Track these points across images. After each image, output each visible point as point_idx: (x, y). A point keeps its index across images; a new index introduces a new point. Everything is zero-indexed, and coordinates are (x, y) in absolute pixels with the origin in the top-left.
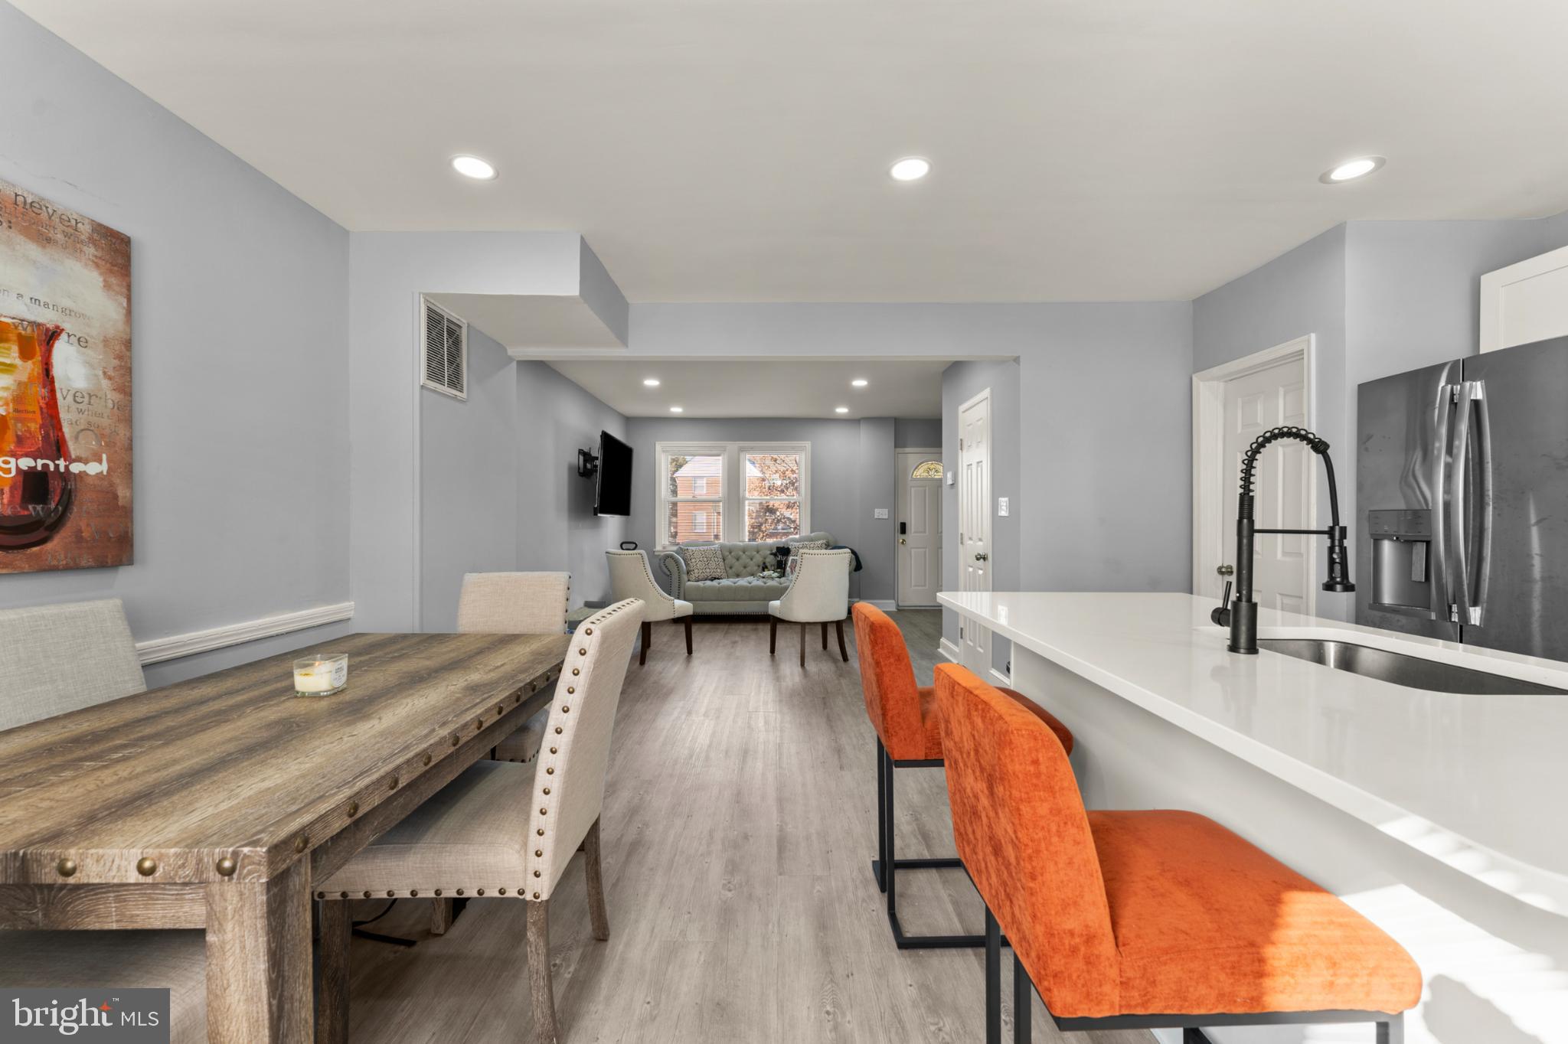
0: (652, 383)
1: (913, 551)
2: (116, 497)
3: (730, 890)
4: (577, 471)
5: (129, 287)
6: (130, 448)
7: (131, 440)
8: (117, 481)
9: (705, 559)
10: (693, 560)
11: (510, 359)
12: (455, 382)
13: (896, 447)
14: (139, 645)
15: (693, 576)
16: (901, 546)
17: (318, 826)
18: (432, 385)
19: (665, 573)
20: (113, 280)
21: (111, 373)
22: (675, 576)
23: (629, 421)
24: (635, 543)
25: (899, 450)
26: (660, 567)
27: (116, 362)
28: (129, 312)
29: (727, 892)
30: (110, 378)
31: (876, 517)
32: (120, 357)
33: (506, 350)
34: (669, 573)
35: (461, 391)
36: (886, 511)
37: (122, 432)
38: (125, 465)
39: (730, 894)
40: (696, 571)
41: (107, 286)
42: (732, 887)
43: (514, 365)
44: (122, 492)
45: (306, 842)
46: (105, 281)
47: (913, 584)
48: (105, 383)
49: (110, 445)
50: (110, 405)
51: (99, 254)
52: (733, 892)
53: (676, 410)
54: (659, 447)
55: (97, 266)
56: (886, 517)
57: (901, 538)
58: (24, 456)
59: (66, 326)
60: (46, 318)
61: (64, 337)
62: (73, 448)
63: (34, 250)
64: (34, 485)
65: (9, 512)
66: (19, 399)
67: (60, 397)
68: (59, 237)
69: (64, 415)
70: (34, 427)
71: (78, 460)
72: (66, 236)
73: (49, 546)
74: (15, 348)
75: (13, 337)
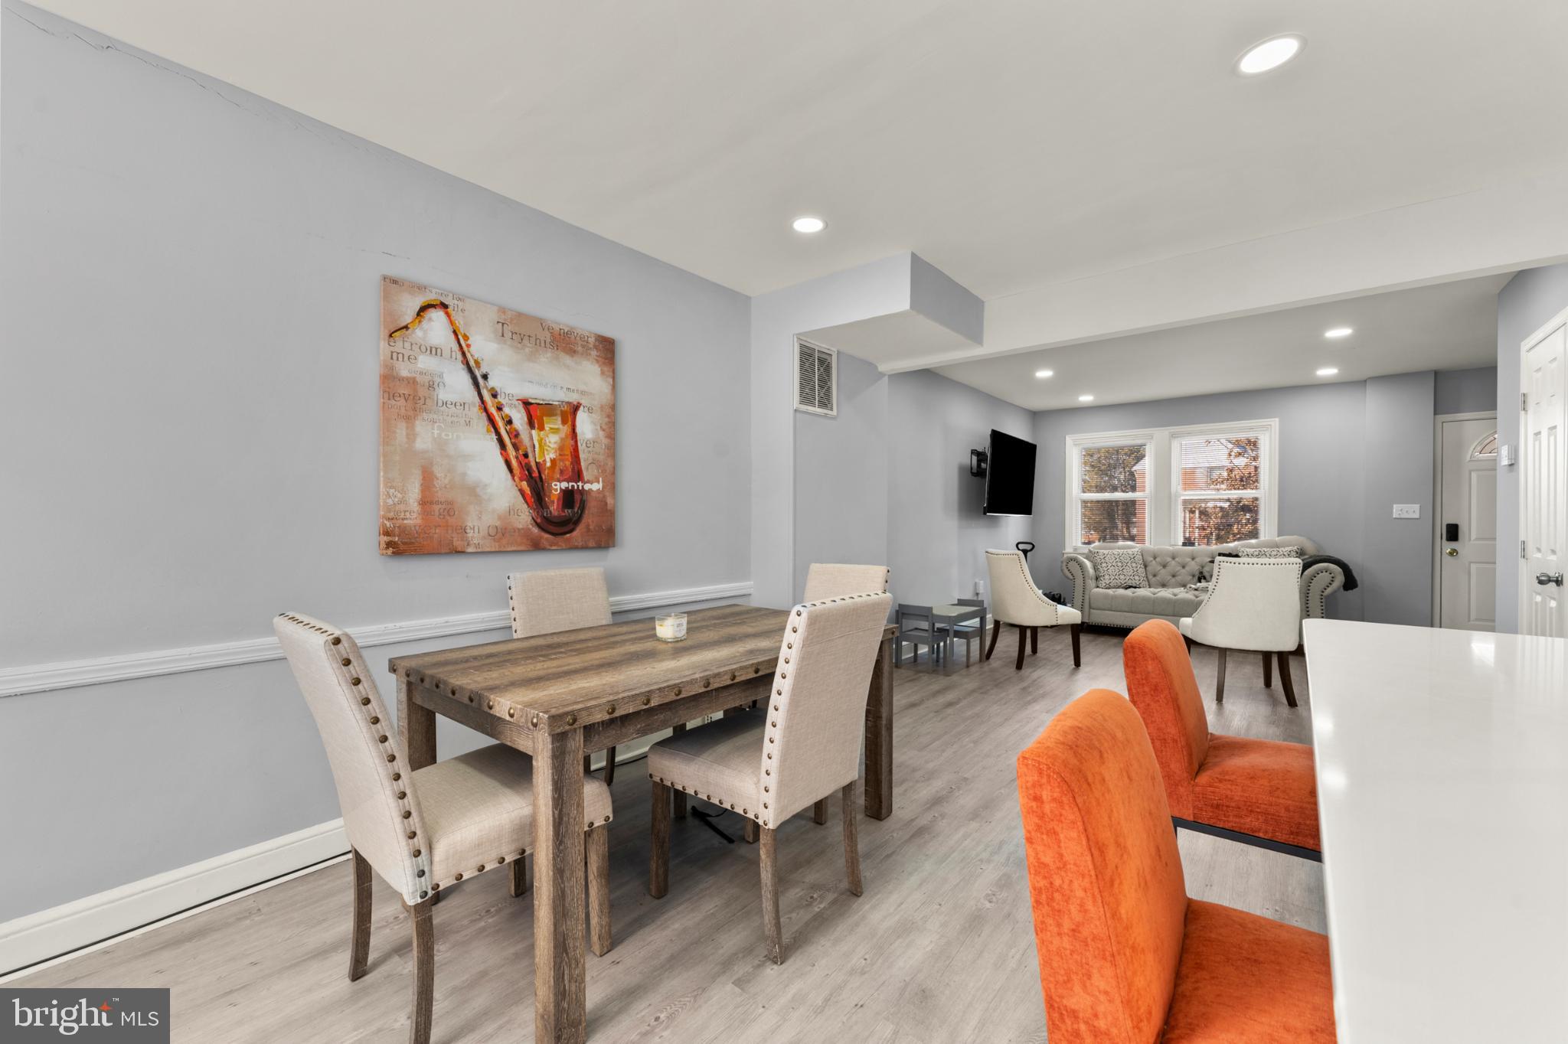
0: (1044, 374)
1: (1473, 567)
2: (606, 504)
3: (990, 902)
4: (969, 472)
5: (614, 372)
6: (613, 473)
7: (614, 468)
8: (607, 494)
9: (1120, 564)
10: (1104, 565)
11: (882, 375)
12: (825, 402)
13: (1435, 413)
14: (612, 599)
15: (1102, 583)
16: (1447, 559)
17: (584, 713)
18: (804, 408)
19: (1068, 578)
20: (606, 369)
21: (604, 427)
22: (1079, 581)
23: (1036, 416)
24: (1032, 544)
25: (1441, 418)
26: (1062, 570)
27: (607, 420)
28: (614, 387)
29: (987, 902)
30: (604, 430)
31: (1394, 516)
32: (609, 416)
33: (876, 367)
34: (1071, 577)
35: (832, 409)
36: (1417, 507)
37: (610, 463)
38: (612, 485)
39: (988, 905)
40: (1107, 577)
41: (603, 373)
42: (994, 899)
43: (886, 378)
44: (609, 501)
45: (575, 721)
46: (601, 370)
47: (1473, 616)
48: (601, 433)
49: (604, 471)
50: (604, 447)
51: (598, 354)
52: (993, 905)
53: (1086, 399)
54: (1068, 439)
55: (597, 361)
56: (1417, 516)
57: (1448, 547)
58: (564, 481)
59: (583, 402)
60: (573, 398)
61: (582, 408)
62: (586, 475)
63: (567, 359)
64: (568, 497)
65: (556, 514)
66: (561, 448)
67: (579, 444)
68: (580, 349)
69: (582, 456)
70: (568, 463)
71: (588, 482)
72: (583, 346)
73: (575, 533)
74: (559, 419)
75: (559, 412)
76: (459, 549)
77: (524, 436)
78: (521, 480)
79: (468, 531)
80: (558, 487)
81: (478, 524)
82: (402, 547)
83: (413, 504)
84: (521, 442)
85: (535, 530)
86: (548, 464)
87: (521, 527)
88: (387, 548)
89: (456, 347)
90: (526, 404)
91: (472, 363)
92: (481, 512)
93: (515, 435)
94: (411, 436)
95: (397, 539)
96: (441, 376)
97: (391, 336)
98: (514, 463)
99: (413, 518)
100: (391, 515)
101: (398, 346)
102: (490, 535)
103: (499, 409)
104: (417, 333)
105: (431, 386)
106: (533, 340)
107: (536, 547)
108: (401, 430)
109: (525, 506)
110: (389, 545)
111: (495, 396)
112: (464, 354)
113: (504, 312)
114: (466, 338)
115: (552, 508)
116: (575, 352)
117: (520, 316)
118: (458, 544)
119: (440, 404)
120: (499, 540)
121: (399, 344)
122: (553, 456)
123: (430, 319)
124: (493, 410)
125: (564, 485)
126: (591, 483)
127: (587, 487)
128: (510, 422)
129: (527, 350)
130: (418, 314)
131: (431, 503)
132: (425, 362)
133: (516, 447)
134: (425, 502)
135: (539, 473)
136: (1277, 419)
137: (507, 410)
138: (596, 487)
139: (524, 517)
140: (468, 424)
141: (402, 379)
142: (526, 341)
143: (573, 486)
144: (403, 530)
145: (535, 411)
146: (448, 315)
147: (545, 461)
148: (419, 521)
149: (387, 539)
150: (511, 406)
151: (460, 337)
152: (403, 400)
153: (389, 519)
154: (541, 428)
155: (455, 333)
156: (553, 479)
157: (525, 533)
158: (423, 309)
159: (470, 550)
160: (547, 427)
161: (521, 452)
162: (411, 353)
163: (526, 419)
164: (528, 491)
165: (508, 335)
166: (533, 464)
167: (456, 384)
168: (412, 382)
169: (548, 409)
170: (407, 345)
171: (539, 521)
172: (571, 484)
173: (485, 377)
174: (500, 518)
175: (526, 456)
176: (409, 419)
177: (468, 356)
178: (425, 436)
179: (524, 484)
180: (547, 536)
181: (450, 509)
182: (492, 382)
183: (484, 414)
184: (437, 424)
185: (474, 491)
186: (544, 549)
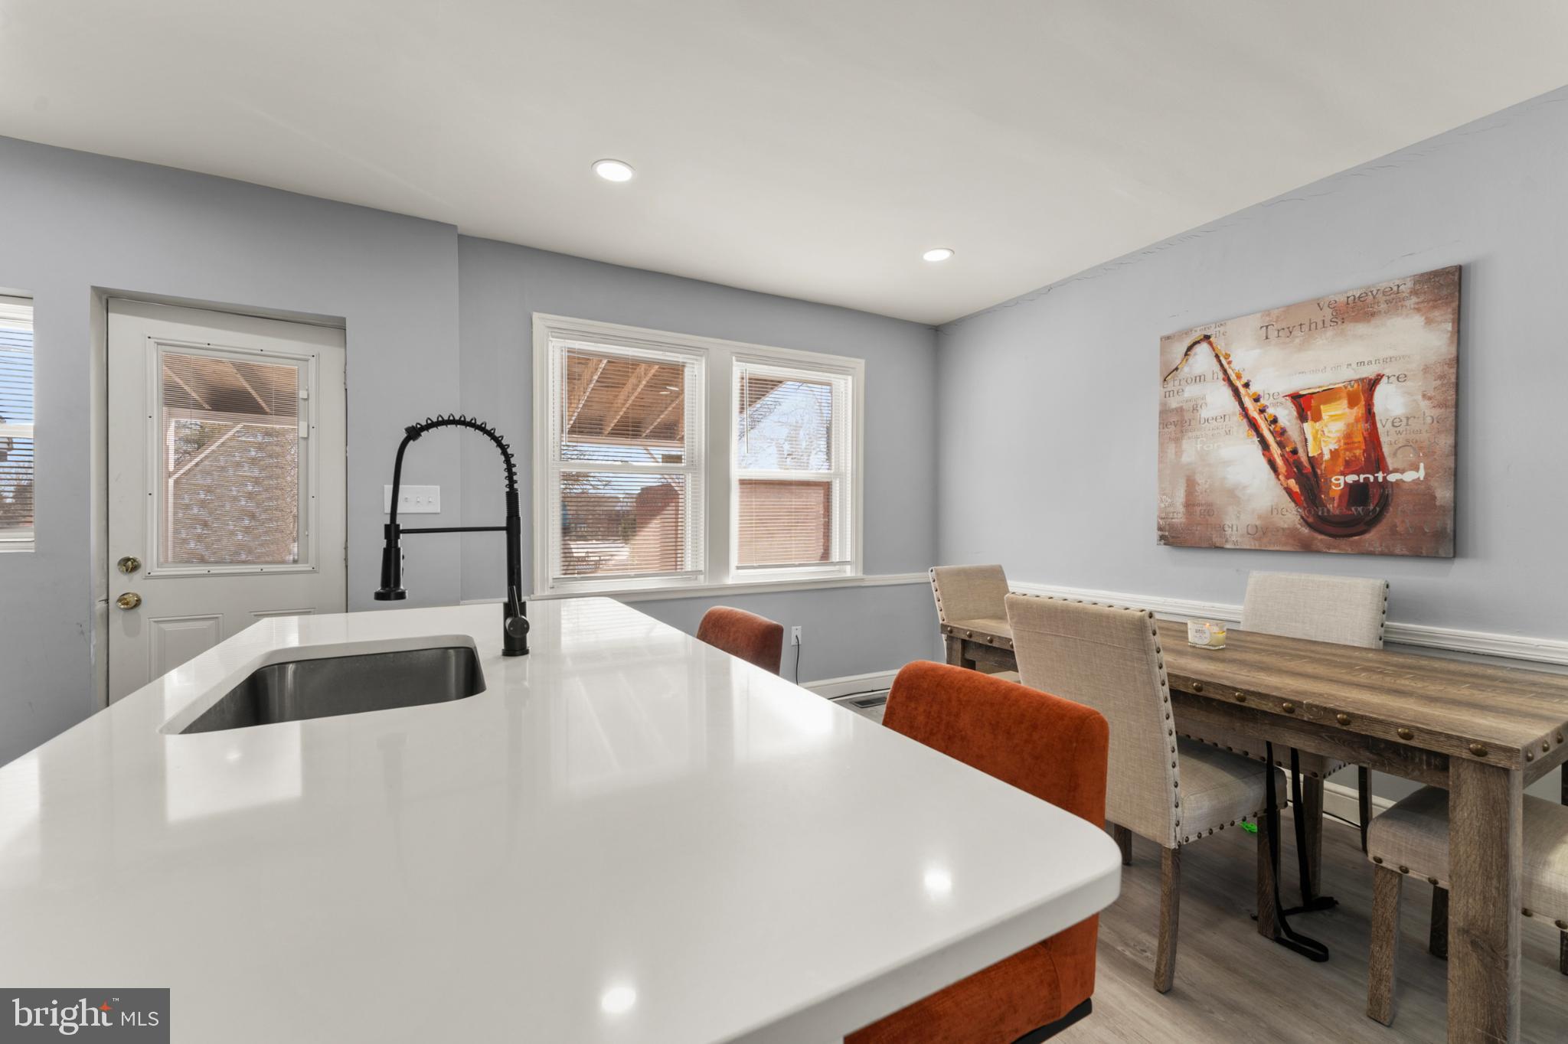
2: (1434, 498)
6: (1457, 453)
7: (1454, 445)
8: (1434, 483)
20: (1438, 312)
21: (1431, 393)
27: (1443, 383)
28: (1459, 332)
30: (1430, 398)
32: (1448, 377)
37: (1450, 441)
38: (1452, 470)
44: (1446, 493)
46: (1426, 318)
48: (1424, 405)
49: (1428, 454)
50: (1429, 420)
51: (1422, 298)
55: (1418, 310)
58: (1353, 473)
59: (1387, 372)
60: (1369, 372)
61: (1385, 379)
62: (1391, 463)
63: (1361, 328)
64: (1357, 494)
65: (1337, 512)
66: (1348, 437)
67: (1379, 425)
68: (1383, 306)
69: (1383, 439)
70: (1358, 452)
71: (1396, 471)
72: (1387, 302)
73: (1367, 536)
74: (1345, 402)
75: (1344, 394)
76: (1218, 545)
77: (1293, 434)
78: (1287, 477)
79: (1226, 529)
80: (1339, 482)
81: (1237, 523)
82: (1171, 540)
83: (1181, 509)
84: (1288, 439)
85: (1305, 531)
86: (1327, 456)
87: (1286, 526)
88: (1160, 540)
89: (1217, 368)
90: (1296, 398)
91: (1233, 377)
92: (1239, 512)
93: (1281, 434)
94: (1179, 453)
95: (1167, 534)
96: (1204, 398)
97: (1165, 380)
98: (1279, 461)
99: (1179, 518)
100: (1163, 515)
101: (1170, 386)
102: (1249, 534)
103: (1262, 411)
104: (1186, 371)
105: (1195, 409)
106: (1305, 328)
107: (1306, 548)
108: (1171, 449)
109: (1293, 505)
110: (1162, 538)
111: (1257, 400)
112: (1225, 371)
113: (1269, 315)
114: (1227, 356)
115: (1330, 507)
116: (1373, 314)
117: (1289, 309)
118: (1217, 540)
119: (1202, 421)
120: (1259, 539)
121: (1171, 384)
122: (1333, 447)
123: (1195, 354)
124: (1254, 414)
125: (1351, 478)
126: (1403, 472)
127: (1392, 478)
128: (1275, 421)
129: (1297, 341)
130: (1186, 354)
131: (1194, 505)
132: (1191, 391)
133: (1282, 445)
134: (1189, 505)
135: (1313, 467)
137: (1271, 411)
138: (1409, 476)
139: (1291, 516)
140: (1228, 433)
141: (1172, 411)
142: (1297, 332)
143: (1366, 479)
144: (1172, 527)
145: (1305, 405)
146: (1211, 344)
147: (1321, 454)
148: (1183, 520)
149: (1160, 533)
150: (1275, 405)
151: (1222, 358)
152: (1173, 427)
153: (1162, 518)
154: (1317, 418)
155: (1217, 356)
156: (1334, 473)
157: (1292, 534)
158: (1190, 348)
159: (1228, 546)
160: (1325, 415)
161: (1288, 449)
162: (1179, 387)
163: (1295, 413)
164: (1296, 488)
165: (1273, 333)
166: (1306, 463)
167: (1219, 399)
168: (1180, 411)
169: (1329, 395)
170: (1177, 383)
171: (1310, 520)
172: (1362, 477)
173: (1247, 385)
174: (1260, 517)
175: (1295, 452)
176: (1177, 440)
177: (1230, 371)
178: (1190, 451)
179: (1292, 483)
180: (1321, 537)
181: (1209, 510)
182: (1253, 389)
183: (1245, 421)
184: (1199, 440)
185: (1233, 494)
186: (1318, 552)
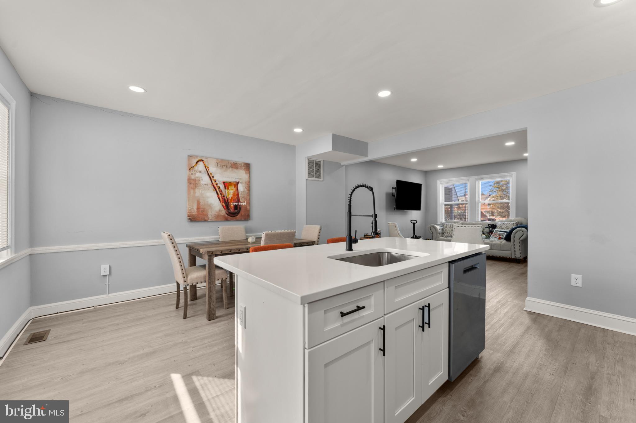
0: (414, 160)
2: (247, 208)
4: (392, 195)
5: (249, 172)
6: (249, 200)
7: (250, 198)
8: (247, 205)
10: (446, 228)
11: (343, 166)
12: (318, 176)
14: (246, 235)
15: (445, 235)
18: (310, 179)
20: (247, 172)
21: (246, 187)
22: (434, 234)
27: (247, 186)
28: (249, 176)
32: (248, 185)
33: (340, 163)
35: (321, 178)
37: (248, 197)
38: (249, 203)
41: (246, 173)
43: (344, 167)
44: (248, 207)
48: (246, 189)
49: (246, 199)
50: (246, 193)
51: (245, 168)
53: (440, 167)
54: (438, 182)
55: (244, 170)
58: (235, 202)
59: (240, 181)
60: (237, 180)
61: (240, 183)
62: (241, 201)
63: (236, 170)
64: (236, 207)
65: (232, 211)
66: (234, 194)
67: (239, 193)
68: (239, 167)
69: (240, 195)
70: (236, 198)
71: (242, 203)
72: (240, 166)
73: (238, 216)
74: (233, 186)
75: (233, 184)
76: (206, 220)
77: (223, 191)
78: (223, 203)
79: (209, 215)
80: (233, 204)
81: (211, 214)
82: (192, 219)
83: (195, 209)
84: (223, 193)
85: (227, 216)
86: (230, 198)
87: (222, 215)
88: (189, 220)
89: (205, 170)
90: (224, 183)
91: (210, 174)
92: (212, 211)
93: (221, 191)
94: (195, 193)
95: (191, 217)
96: (202, 178)
97: (190, 169)
98: (221, 198)
99: (195, 212)
100: (190, 212)
101: (191, 171)
102: (214, 217)
103: (217, 185)
104: (196, 168)
105: (199, 180)
106: (226, 166)
107: (227, 220)
108: (192, 191)
109: (224, 209)
110: (189, 219)
111: (215, 182)
112: (207, 172)
113: (218, 160)
114: (208, 168)
115: (231, 210)
116: (238, 168)
117: (222, 160)
118: (206, 219)
119: (201, 184)
120: (217, 218)
121: (192, 171)
122: (231, 196)
123: (199, 164)
124: (215, 185)
125: (235, 204)
126: (243, 203)
127: (241, 204)
128: (220, 188)
129: (224, 169)
130: (196, 163)
131: (200, 209)
132: (198, 175)
133: (221, 194)
134: (198, 209)
135: (228, 200)
136: (515, 172)
137: (219, 185)
138: (244, 204)
139: (223, 212)
140: (208, 189)
141: (192, 179)
142: (224, 167)
143: (237, 204)
144: (193, 215)
145: (226, 185)
146: (203, 162)
147: (229, 197)
148: (196, 213)
149: (189, 217)
150: (220, 184)
151: (206, 168)
152: (192, 184)
153: (190, 213)
154: (228, 189)
155: (205, 167)
156: (232, 202)
157: (224, 216)
158: (197, 162)
159: (209, 220)
160: (230, 189)
161: (222, 195)
162: (195, 173)
163: (224, 187)
164: (224, 205)
165: (219, 166)
166: (226, 198)
167: (205, 179)
168: (195, 180)
169: (230, 184)
170: (194, 171)
171: (227, 213)
172: (237, 203)
173: (213, 177)
174: (217, 212)
175: (224, 196)
176: (194, 189)
177: (209, 172)
178: (198, 193)
179: (224, 203)
180: (230, 217)
181: (204, 210)
182: (215, 178)
183: (213, 186)
184: (201, 190)
185: (210, 206)
186: (229, 220)
